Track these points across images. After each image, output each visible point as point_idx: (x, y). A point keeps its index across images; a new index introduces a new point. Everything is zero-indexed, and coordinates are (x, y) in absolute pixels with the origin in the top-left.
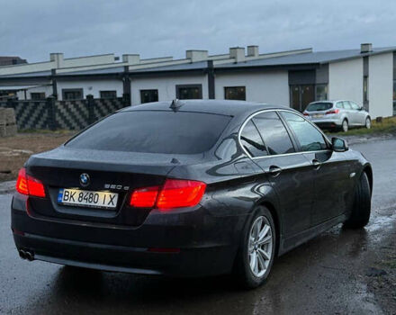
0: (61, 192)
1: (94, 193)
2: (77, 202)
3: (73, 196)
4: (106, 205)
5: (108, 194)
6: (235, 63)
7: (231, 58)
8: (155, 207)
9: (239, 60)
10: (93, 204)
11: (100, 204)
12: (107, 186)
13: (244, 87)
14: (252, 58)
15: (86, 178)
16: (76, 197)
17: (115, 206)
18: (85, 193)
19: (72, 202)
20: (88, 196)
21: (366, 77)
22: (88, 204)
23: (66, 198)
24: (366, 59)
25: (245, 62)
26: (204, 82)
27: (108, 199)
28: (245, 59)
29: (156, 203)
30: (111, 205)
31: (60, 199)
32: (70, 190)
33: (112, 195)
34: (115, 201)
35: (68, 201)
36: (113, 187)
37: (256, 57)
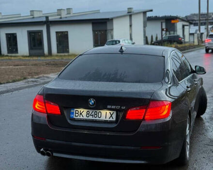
0: (72, 111)
1: (98, 111)
2: (85, 117)
3: (82, 114)
4: (107, 119)
5: (108, 112)
6: (61, 18)
7: (58, 15)
8: (144, 119)
9: (62, 17)
10: (97, 118)
11: (103, 118)
12: (109, 107)
13: (67, 32)
14: (69, 15)
15: (93, 102)
16: (84, 114)
17: (114, 119)
18: (91, 111)
19: (81, 117)
20: (93, 113)
21: (131, 26)
22: (94, 118)
23: (77, 115)
24: (130, 16)
25: (66, 17)
26: (44, 29)
27: (109, 115)
28: (65, 16)
29: (144, 117)
30: (111, 119)
31: (72, 116)
32: (79, 110)
33: (112, 112)
34: (114, 116)
35: (79, 117)
36: (113, 107)
37: (71, 15)
